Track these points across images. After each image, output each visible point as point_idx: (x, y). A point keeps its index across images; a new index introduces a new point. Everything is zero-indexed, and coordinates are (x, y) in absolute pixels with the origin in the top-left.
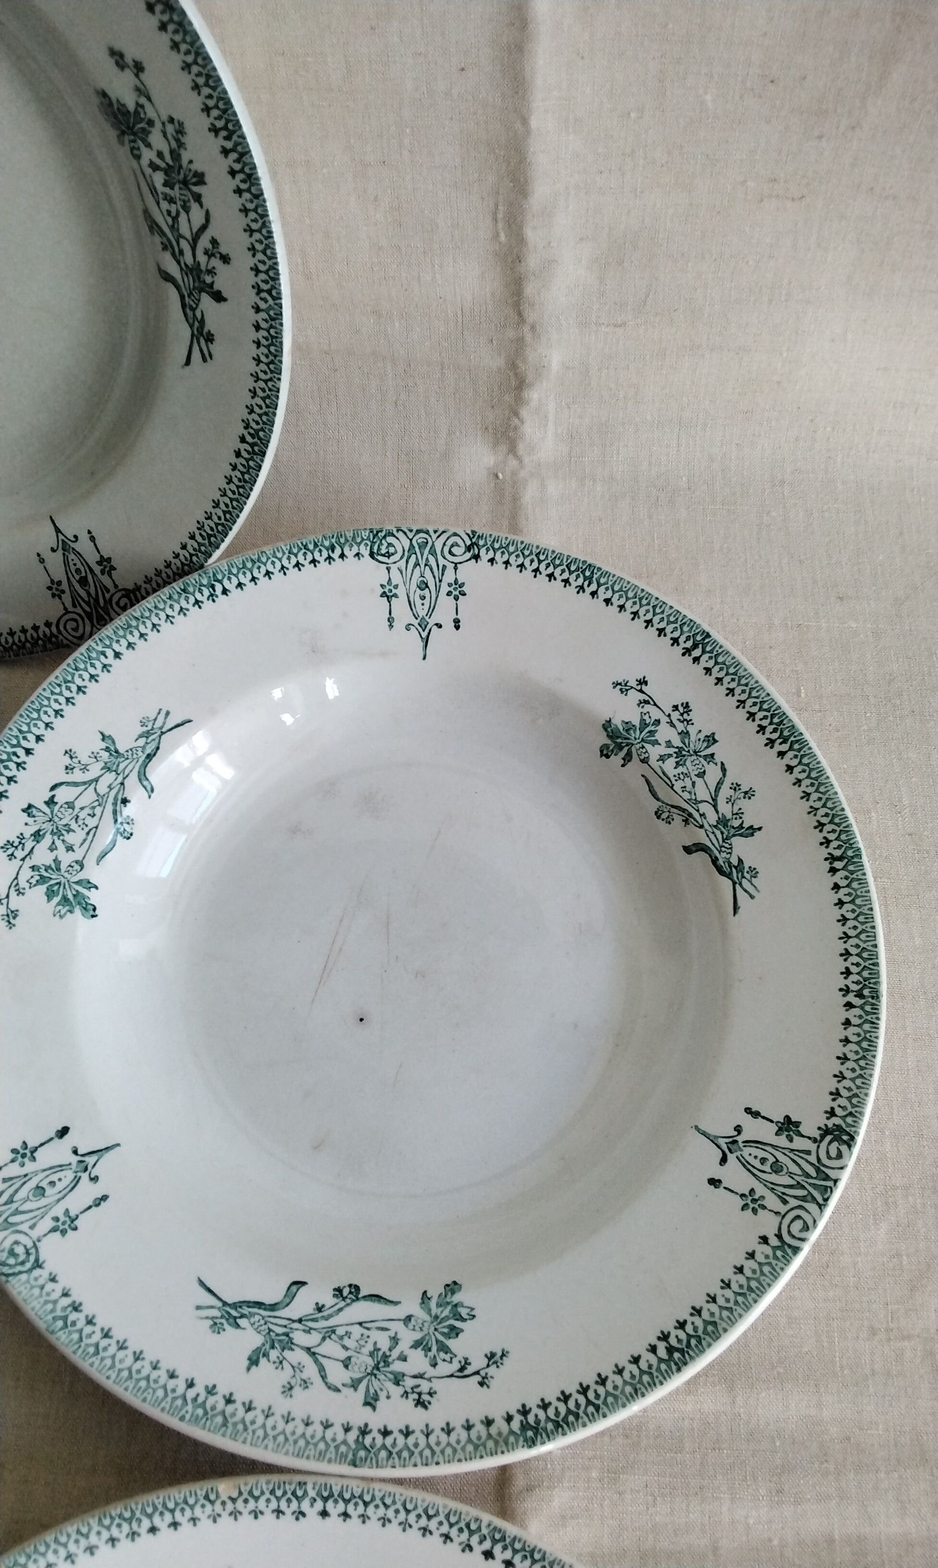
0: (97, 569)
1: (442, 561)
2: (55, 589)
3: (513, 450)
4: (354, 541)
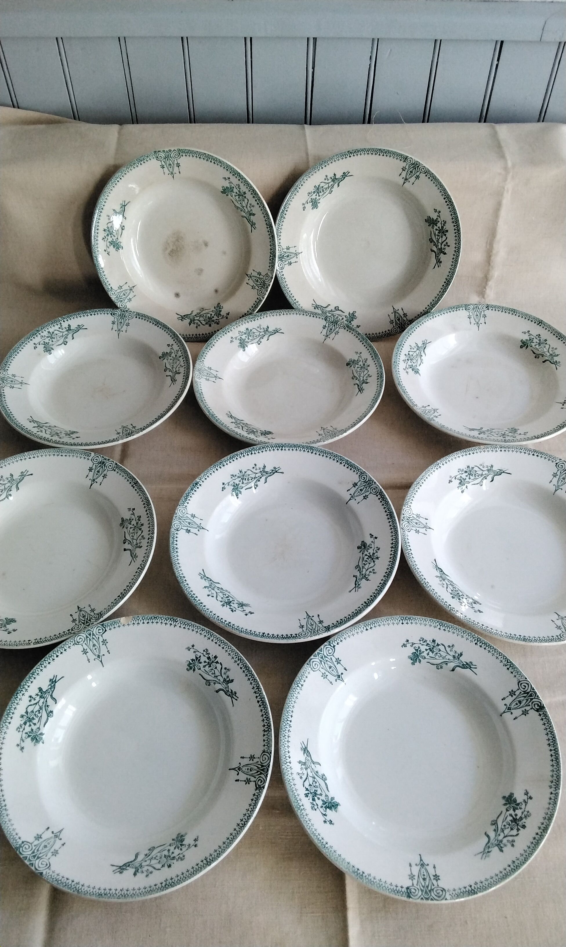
0: (403, 316)
1: (481, 310)
2: (391, 322)
3: (483, 297)
4: (462, 306)
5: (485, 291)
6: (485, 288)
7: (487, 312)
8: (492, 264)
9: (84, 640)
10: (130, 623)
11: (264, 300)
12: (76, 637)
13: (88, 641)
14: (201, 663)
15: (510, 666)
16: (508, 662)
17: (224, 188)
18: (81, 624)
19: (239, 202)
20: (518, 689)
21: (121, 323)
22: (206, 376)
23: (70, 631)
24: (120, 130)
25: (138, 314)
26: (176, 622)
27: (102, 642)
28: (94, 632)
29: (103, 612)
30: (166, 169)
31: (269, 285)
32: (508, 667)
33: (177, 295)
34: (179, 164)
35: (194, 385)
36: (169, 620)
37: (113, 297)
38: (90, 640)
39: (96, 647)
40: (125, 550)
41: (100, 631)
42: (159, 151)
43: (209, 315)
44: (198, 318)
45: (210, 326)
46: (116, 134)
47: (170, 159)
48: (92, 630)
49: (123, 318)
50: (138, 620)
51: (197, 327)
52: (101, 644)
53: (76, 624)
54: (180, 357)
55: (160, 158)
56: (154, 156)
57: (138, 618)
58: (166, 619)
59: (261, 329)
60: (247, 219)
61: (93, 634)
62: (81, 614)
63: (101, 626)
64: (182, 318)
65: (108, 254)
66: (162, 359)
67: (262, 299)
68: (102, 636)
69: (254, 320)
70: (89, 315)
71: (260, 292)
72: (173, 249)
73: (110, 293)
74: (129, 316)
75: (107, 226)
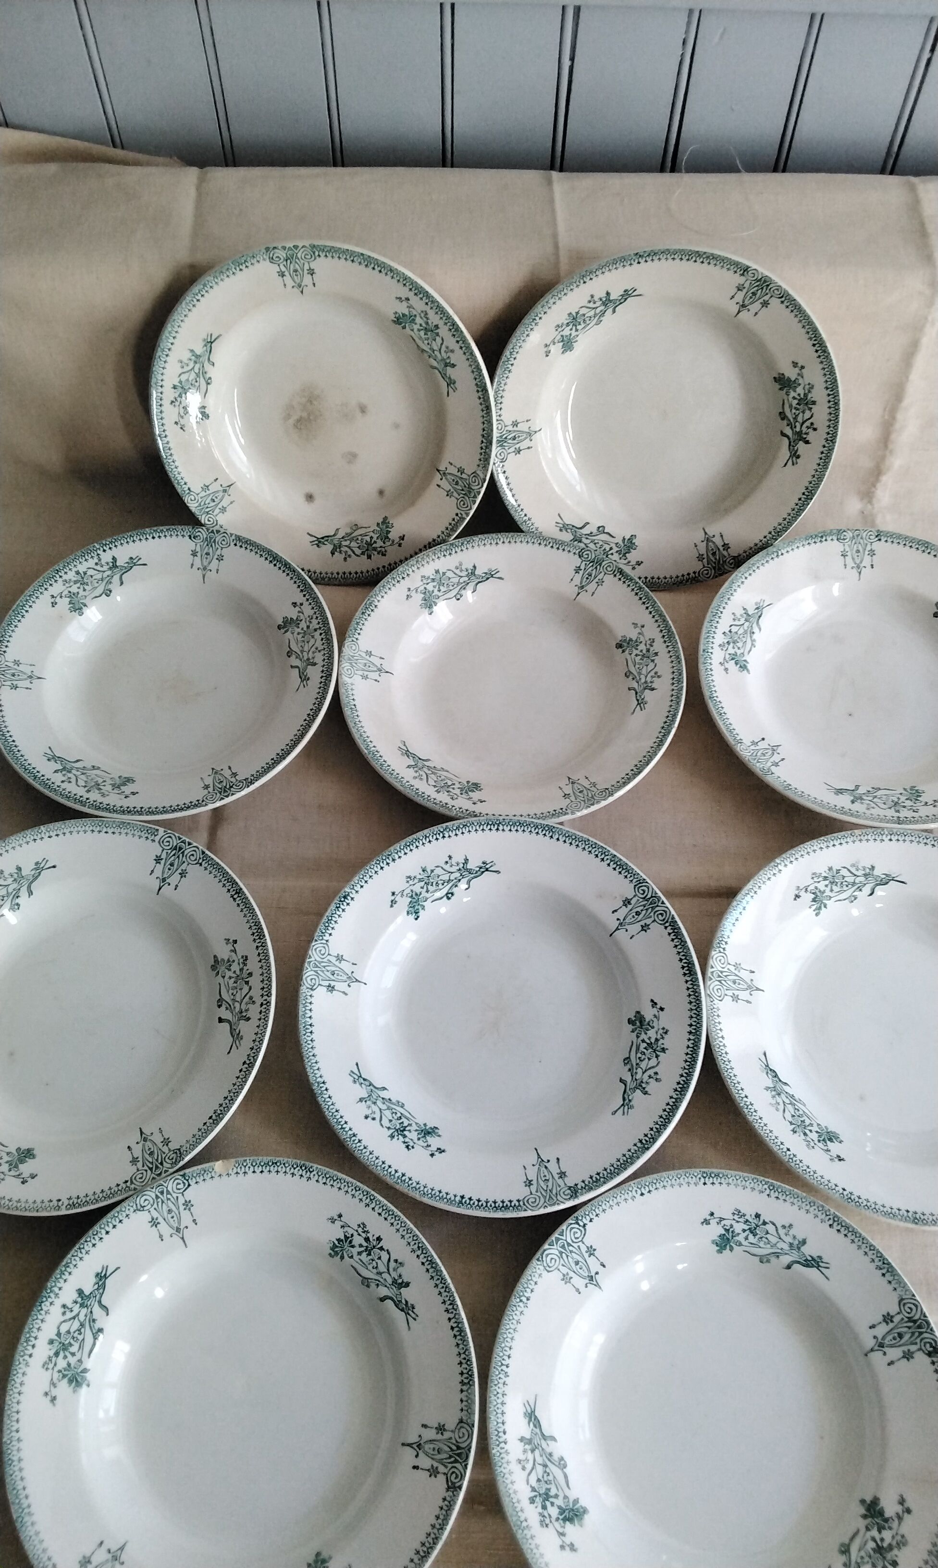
0: (721, 549)
1: (865, 542)
2: (700, 558)
3: (870, 502)
4: (831, 533)
5: (873, 492)
6: (874, 486)
7: (878, 546)
8: (890, 446)
9: (152, 1202)
10: (230, 1172)
11: (468, 519)
12: (138, 1198)
13: (160, 1204)
14: (353, 1247)
15: (888, 1271)
16: (884, 1263)
17: (397, 315)
18: (146, 1171)
19: (426, 342)
20: (898, 1313)
21: (207, 554)
22: (363, 670)
23: (128, 1184)
25: (239, 538)
26: (311, 1172)
27: (184, 1204)
28: (170, 1189)
29: (184, 1148)
30: (288, 279)
31: (479, 493)
32: (884, 1271)
33: (310, 497)
34: (313, 270)
35: (342, 691)
36: (299, 1168)
37: (193, 506)
38: (163, 1202)
39: (173, 1214)
40: (221, 1020)
41: (179, 1187)
42: (275, 248)
43: (368, 539)
44: (347, 543)
45: (369, 557)
47: (296, 262)
48: (166, 1185)
49: (211, 546)
50: (245, 1166)
51: (345, 559)
52: (182, 1208)
53: (138, 1170)
54: (315, 630)
55: (277, 259)
56: (265, 256)
57: (245, 1164)
58: (293, 1166)
59: (461, 571)
60: (440, 372)
61: (168, 1193)
62: (147, 1148)
63: (180, 1177)
64: (320, 542)
65: (181, 428)
66: (283, 631)
67: (464, 516)
68: (183, 1195)
69: (450, 554)
70: (150, 538)
71: (462, 503)
72: (301, 417)
73: (187, 499)
74: (223, 542)
75: (178, 380)
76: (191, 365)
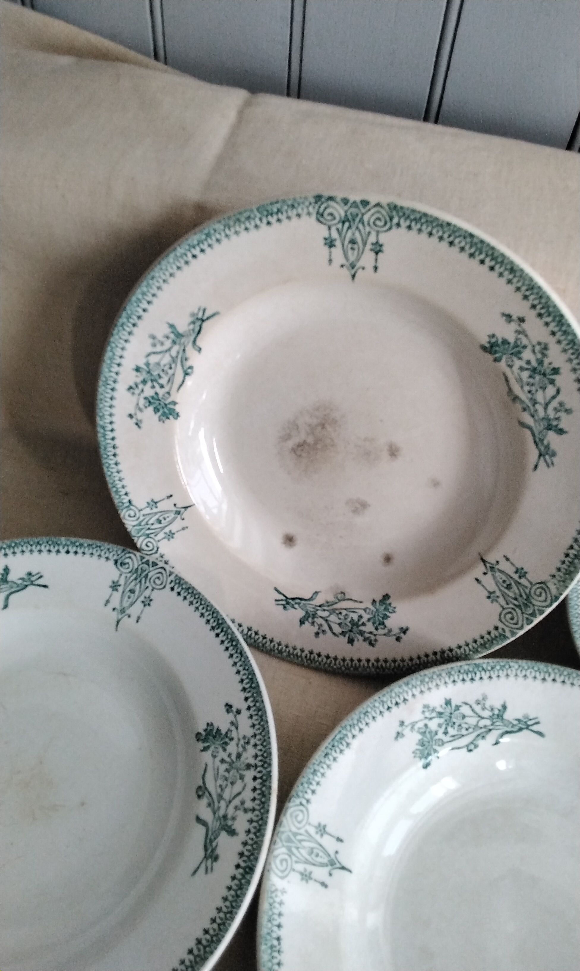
11: (512, 639)
17: (493, 340)
19: (527, 388)
21: (132, 591)
22: (307, 862)
24: (247, 104)
25: (179, 581)
30: (337, 252)
31: (542, 612)
33: (289, 540)
34: (381, 246)
37: (130, 524)
42: (330, 198)
43: (355, 617)
44: (326, 614)
45: (351, 641)
46: (232, 115)
47: (357, 228)
49: (140, 581)
51: (317, 634)
54: (248, 766)
55: (329, 218)
56: (311, 209)
59: (484, 709)
60: (534, 435)
64: (288, 603)
65: (137, 424)
66: (201, 745)
67: (508, 634)
69: (472, 679)
70: (63, 551)
71: (509, 616)
72: (305, 442)
73: (124, 514)
74: (157, 581)
75: (144, 361)
76: (168, 344)
